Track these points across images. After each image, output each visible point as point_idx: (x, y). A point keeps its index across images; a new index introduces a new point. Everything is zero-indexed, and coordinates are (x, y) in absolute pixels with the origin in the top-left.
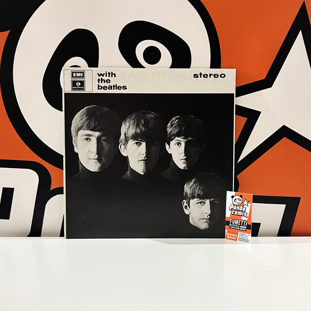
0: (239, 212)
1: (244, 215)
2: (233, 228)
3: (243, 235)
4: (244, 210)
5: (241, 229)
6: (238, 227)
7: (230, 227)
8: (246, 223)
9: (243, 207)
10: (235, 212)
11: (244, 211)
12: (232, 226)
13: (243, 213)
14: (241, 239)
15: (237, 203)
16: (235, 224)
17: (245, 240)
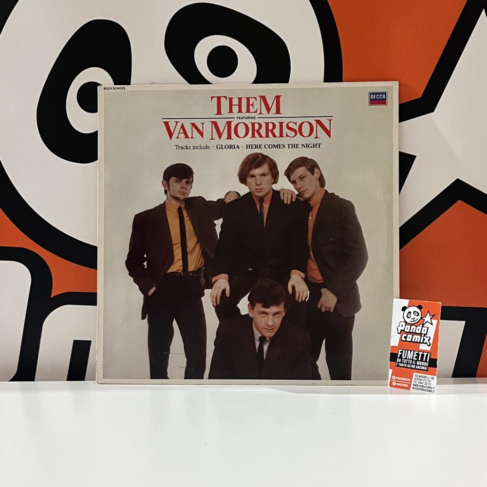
1: (425, 342)
3: (422, 378)
5: (419, 367)
6: (412, 364)
8: (427, 356)
9: (423, 327)
10: (409, 336)
12: (401, 362)
13: (422, 338)
14: (418, 386)
15: (413, 320)
16: (408, 359)
17: (425, 387)
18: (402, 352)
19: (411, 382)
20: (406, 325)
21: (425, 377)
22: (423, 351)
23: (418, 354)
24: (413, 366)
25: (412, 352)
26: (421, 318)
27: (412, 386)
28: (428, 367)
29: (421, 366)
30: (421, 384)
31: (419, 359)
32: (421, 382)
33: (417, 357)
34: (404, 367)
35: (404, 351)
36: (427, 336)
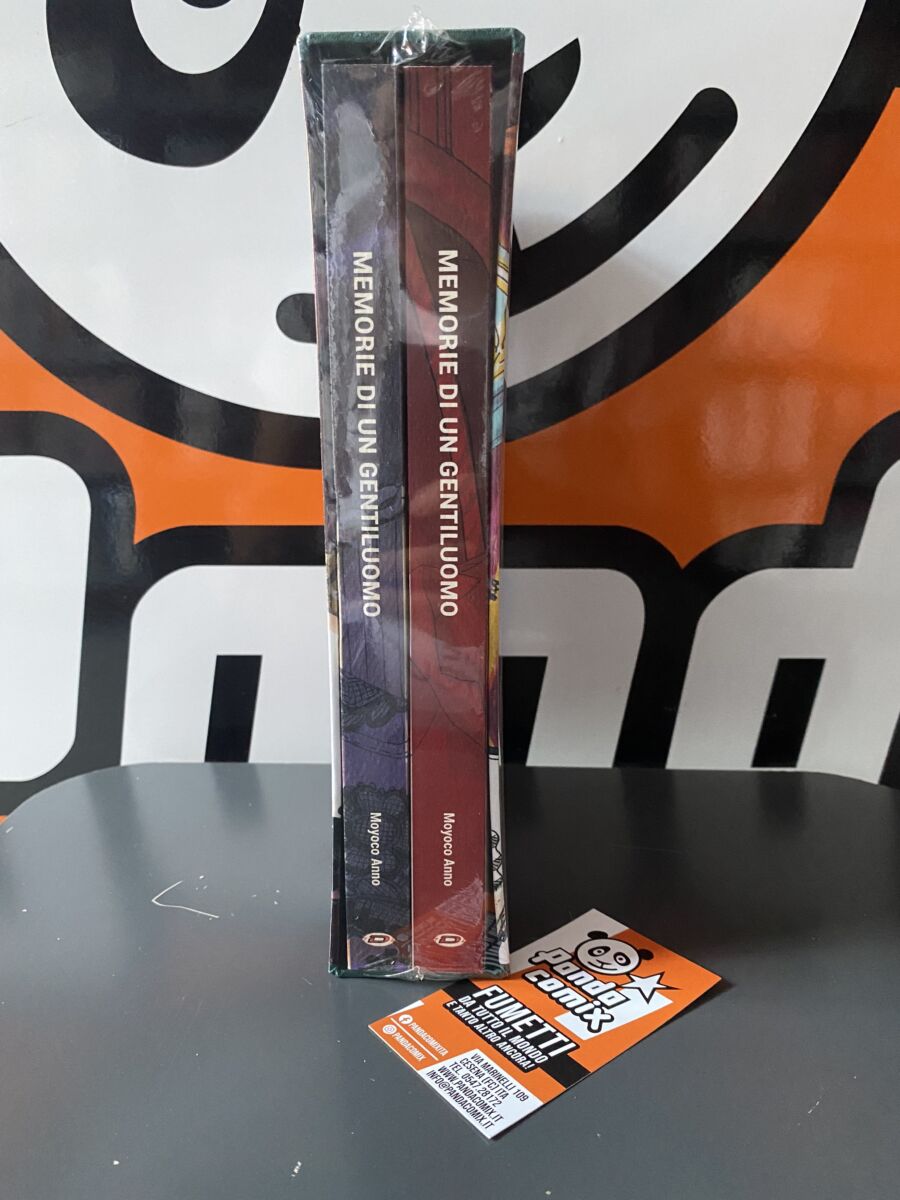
0: (568, 990)
1: (586, 1017)
2: (462, 1020)
3: (487, 1075)
4: (609, 1003)
5: (508, 1049)
7: (455, 1006)
8: (561, 1044)
9: (614, 989)
10: (550, 981)
11: (603, 1004)
12: (469, 1009)
13: (590, 1006)
14: (453, 1079)
15: (600, 965)
16: (498, 1016)
17: (473, 1097)
18: (495, 994)
19: (442, 1059)
20: (570, 961)
21: (500, 1078)
22: (560, 1029)
23: (537, 1026)
24: (492, 1037)
25: (526, 1012)
27: (436, 1068)
28: (537, 1065)
29: (519, 1051)
30: (464, 1082)
31: (529, 1036)
32: (476, 1078)
33: (526, 1030)
34: (466, 1023)
35: (506, 995)
36: (606, 1011)
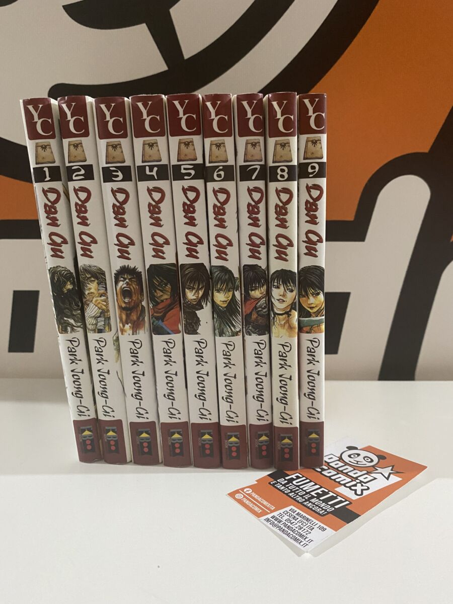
0: (340, 475)
1: (353, 488)
2: (281, 491)
3: (300, 519)
5: (310, 505)
6: (301, 496)
7: (275, 484)
8: (341, 502)
9: (366, 474)
10: (329, 471)
12: (283, 485)
13: (354, 483)
14: (281, 521)
15: (356, 462)
16: (301, 489)
17: (293, 531)
18: (298, 477)
19: (272, 511)
20: (338, 460)
21: (308, 520)
22: (338, 495)
23: (324, 493)
24: (300, 499)
25: (317, 486)
26: (373, 466)
27: (269, 516)
28: (329, 513)
30: (287, 523)
31: (321, 498)
32: (294, 521)
33: (319, 496)
34: (284, 492)
35: (304, 478)
36: (364, 484)
